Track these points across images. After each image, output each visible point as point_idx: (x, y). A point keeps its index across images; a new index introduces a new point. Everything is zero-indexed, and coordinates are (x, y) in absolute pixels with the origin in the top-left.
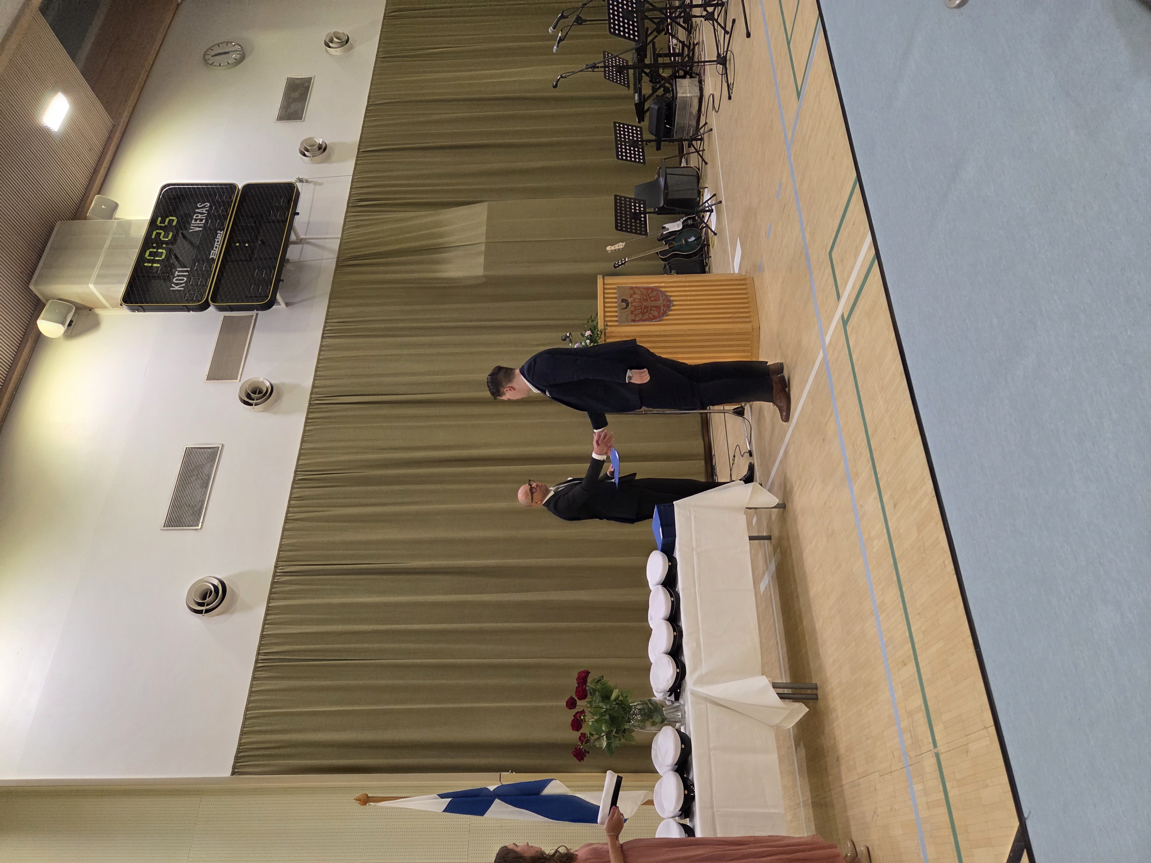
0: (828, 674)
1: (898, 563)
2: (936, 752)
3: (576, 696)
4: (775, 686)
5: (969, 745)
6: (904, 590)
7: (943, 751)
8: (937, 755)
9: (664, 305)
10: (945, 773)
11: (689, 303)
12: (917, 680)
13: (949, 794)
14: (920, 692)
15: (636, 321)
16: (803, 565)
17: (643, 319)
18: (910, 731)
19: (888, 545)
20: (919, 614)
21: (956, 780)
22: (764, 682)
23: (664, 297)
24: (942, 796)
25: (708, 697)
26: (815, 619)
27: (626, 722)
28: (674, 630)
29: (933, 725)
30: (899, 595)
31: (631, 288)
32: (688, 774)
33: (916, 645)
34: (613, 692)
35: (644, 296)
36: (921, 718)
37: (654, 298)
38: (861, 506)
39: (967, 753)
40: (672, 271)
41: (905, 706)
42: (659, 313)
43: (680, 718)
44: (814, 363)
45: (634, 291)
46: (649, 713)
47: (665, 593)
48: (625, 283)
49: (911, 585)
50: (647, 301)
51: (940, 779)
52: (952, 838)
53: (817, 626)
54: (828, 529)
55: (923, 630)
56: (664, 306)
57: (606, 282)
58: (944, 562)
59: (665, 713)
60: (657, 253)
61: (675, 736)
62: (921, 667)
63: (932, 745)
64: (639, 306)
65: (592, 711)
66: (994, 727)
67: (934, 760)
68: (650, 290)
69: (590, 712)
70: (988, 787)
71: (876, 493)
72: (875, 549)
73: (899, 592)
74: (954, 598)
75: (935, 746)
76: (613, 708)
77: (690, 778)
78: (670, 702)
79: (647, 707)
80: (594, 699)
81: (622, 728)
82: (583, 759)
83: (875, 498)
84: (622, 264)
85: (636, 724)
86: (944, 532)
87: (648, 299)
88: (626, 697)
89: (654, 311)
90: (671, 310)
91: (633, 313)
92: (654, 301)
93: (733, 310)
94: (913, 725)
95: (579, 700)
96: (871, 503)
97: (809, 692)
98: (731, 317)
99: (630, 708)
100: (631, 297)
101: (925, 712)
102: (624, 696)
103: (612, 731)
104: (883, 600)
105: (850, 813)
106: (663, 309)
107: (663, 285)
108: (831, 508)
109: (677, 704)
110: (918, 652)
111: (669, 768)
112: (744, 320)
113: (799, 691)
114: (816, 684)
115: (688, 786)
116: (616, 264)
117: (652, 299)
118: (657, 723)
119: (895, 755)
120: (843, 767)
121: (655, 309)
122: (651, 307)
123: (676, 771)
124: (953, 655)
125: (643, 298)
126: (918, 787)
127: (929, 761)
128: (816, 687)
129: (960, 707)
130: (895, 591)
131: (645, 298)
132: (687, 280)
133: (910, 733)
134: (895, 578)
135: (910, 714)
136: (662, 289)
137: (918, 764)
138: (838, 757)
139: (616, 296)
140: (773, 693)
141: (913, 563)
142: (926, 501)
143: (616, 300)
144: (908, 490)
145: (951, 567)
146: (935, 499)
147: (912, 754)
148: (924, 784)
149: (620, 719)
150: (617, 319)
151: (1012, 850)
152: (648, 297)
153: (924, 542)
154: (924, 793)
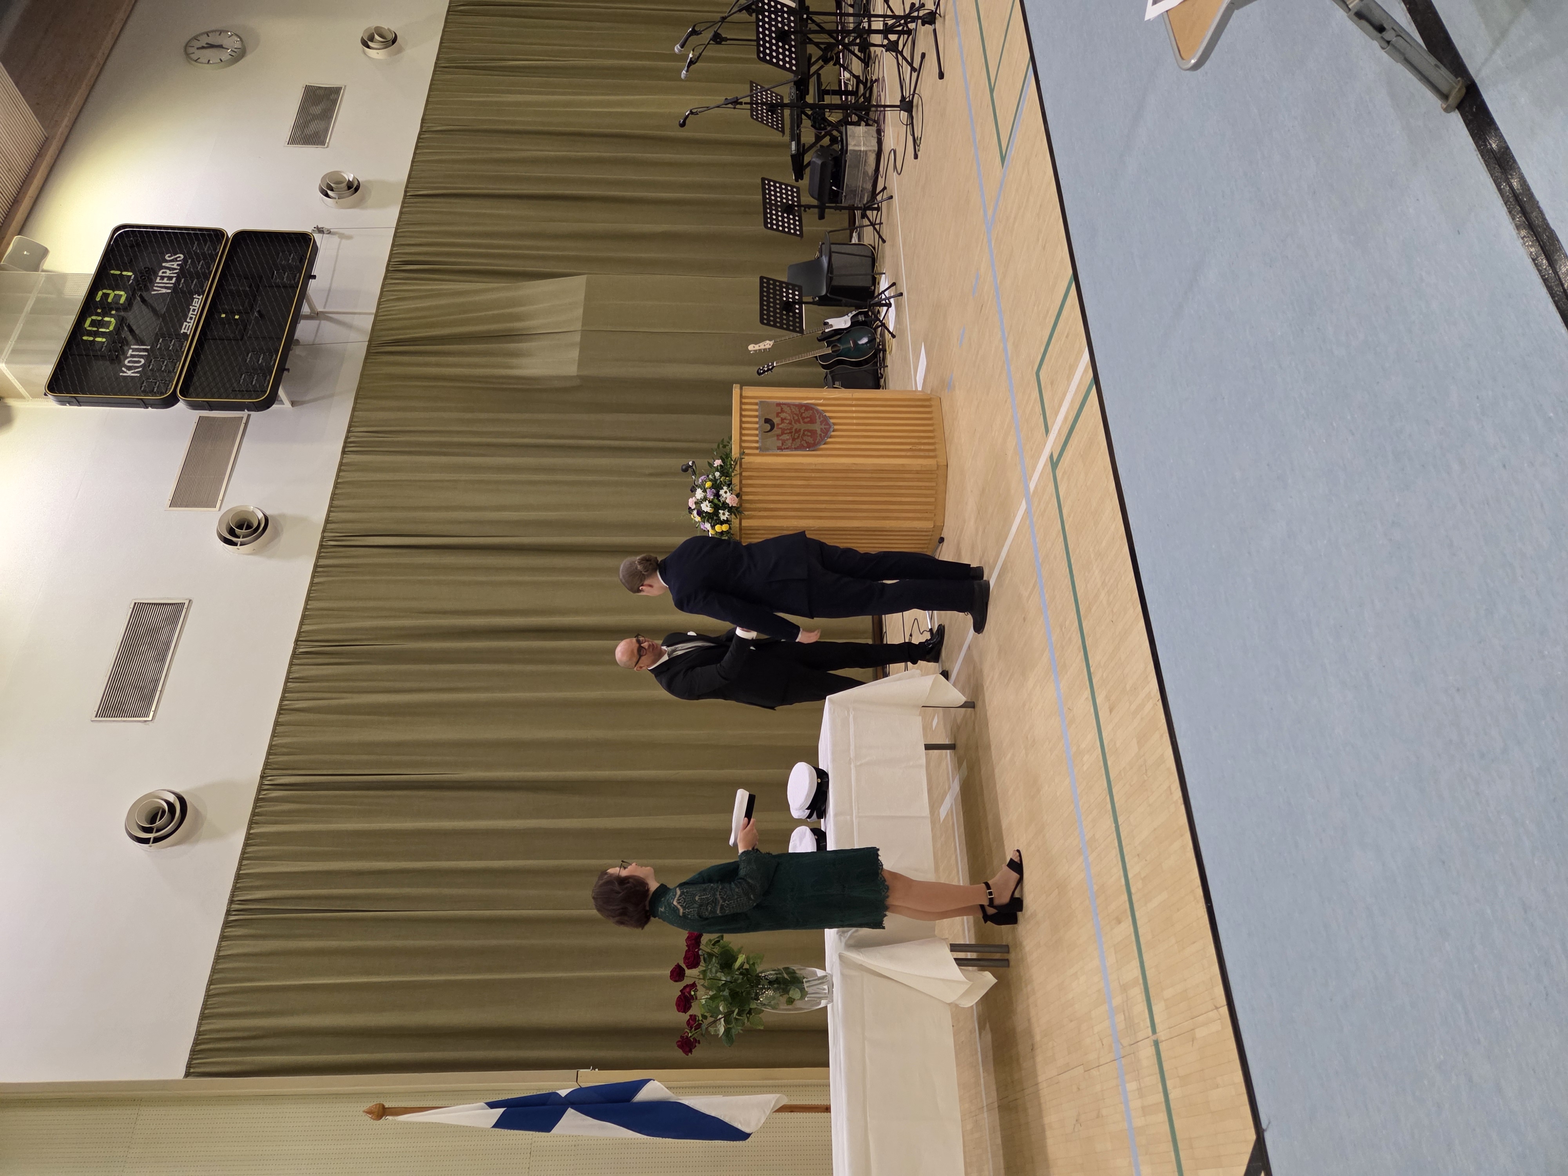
0: (1022, 933)
1: (1113, 788)
2: (1156, 1039)
3: (684, 963)
4: (954, 948)
5: (1197, 1030)
6: (1120, 824)
7: (1163, 1039)
8: (1156, 1044)
9: (821, 429)
10: (1165, 1069)
11: (855, 427)
12: (1134, 943)
13: (1170, 1096)
14: (1138, 959)
15: (784, 449)
16: (995, 784)
17: (793, 447)
18: (1124, 1011)
19: (1102, 765)
20: (1138, 855)
21: (1178, 1077)
23: (822, 419)
24: (1160, 1097)
25: (864, 965)
27: (752, 998)
29: (1152, 1005)
30: (1114, 829)
31: (778, 405)
33: (1133, 896)
34: (736, 958)
35: (794, 416)
36: (1137, 992)
37: (809, 419)
38: (1069, 709)
39: (1193, 1040)
40: (835, 382)
41: (1119, 979)
42: (814, 440)
43: (825, 993)
44: (1015, 516)
45: (782, 409)
46: (782, 985)
48: (770, 398)
49: (1129, 817)
50: (800, 423)
51: (1158, 1077)
52: (1173, 1154)
54: (1027, 738)
55: (1142, 877)
56: (821, 431)
57: (743, 395)
58: (1170, 787)
59: (805, 985)
60: (816, 357)
62: (1139, 927)
63: (1150, 1029)
64: (788, 429)
65: (706, 984)
66: (1227, 1008)
67: (1151, 1051)
68: (804, 408)
69: (703, 985)
70: (1218, 1088)
71: (1087, 693)
72: (1085, 768)
73: (1114, 825)
74: (1182, 836)
75: (1154, 1031)
76: (736, 980)
79: (781, 977)
80: (709, 967)
81: (747, 1007)
82: (690, 1051)
83: (1087, 699)
84: (769, 370)
85: (766, 1000)
86: (1171, 749)
87: (801, 420)
88: (755, 964)
89: (808, 436)
90: (831, 437)
91: (780, 438)
92: (808, 423)
93: (913, 441)
94: (1127, 1004)
95: (689, 968)
96: (1082, 705)
97: (997, 956)
98: (911, 450)
99: (759, 979)
100: (778, 415)
101: (1142, 986)
102: (752, 963)
103: (733, 1012)
104: (1094, 835)
105: (1046, 1120)
106: (820, 435)
107: (821, 401)
108: (1031, 710)
109: (822, 972)
110: (1136, 905)
112: (927, 454)
113: (986, 955)
114: (1007, 946)
116: (761, 370)
117: (806, 420)
118: (794, 998)
119: (1104, 1043)
120: (1039, 1059)
121: (809, 434)
122: (805, 431)
124: (1178, 910)
125: (793, 418)
126: (1131, 1086)
127: (1146, 1052)
128: (1006, 949)
129: (1185, 980)
130: (1107, 822)
131: (796, 418)
132: (854, 397)
133: (1124, 1014)
134: (1109, 806)
135: (1124, 988)
136: (820, 408)
137: (1132, 1055)
138: (1033, 1045)
139: (757, 413)
140: (950, 956)
141: (1131, 786)
142: (1149, 706)
143: (757, 420)
144: (1128, 690)
145: (1178, 794)
146: (1160, 704)
147: (1126, 1042)
148: (1139, 1082)
149: (744, 994)
150: (756, 445)
151: (1247, 1173)
152: (800, 418)
153: (1145, 760)
154: (1139, 1094)
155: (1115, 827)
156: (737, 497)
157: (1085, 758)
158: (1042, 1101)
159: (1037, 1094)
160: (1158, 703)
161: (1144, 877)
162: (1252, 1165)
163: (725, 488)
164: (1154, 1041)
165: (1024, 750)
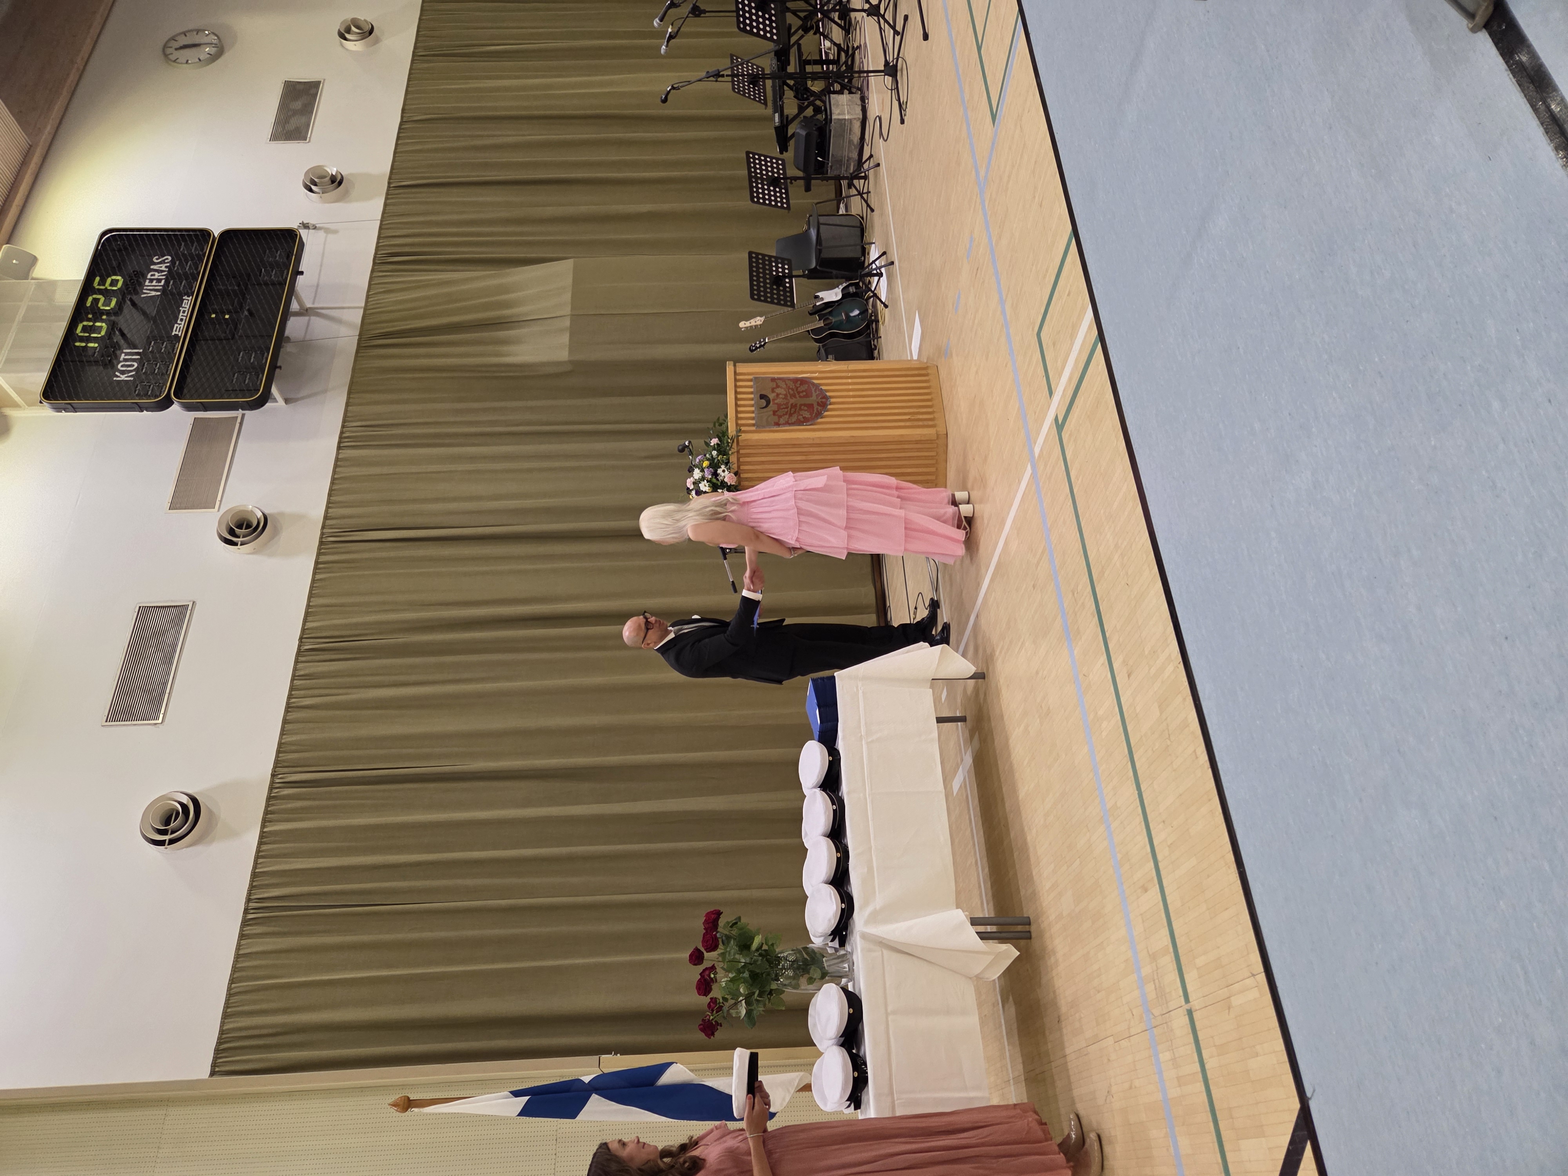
0: (1044, 905)
1: (1134, 753)
2: (1189, 1008)
3: (703, 946)
4: (974, 922)
5: (1232, 998)
6: (1142, 790)
7: (1197, 1008)
8: (1190, 1013)
9: (818, 402)
10: (1200, 1038)
11: (852, 400)
12: (1163, 911)
13: (1206, 1065)
14: (1167, 928)
15: (781, 424)
16: (1009, 755)
17: (790, 422)
18: (1154, 980)
19: (1121, 729)
20: (1164, 822)
21: (1215, 1046)
22: (960, 916)
23: (818, 392)
24: (1197, 1067)
25: (884, 941)
26: (1026, 829)
27: (773, 979)
28: (838, 851)
29: (1184, 973)
30: (1137, 796)
31: (773, 380)
32: (859, 1049)
33: (1160, 864)
34: (753, 939)
35: (790, 390)
36: (1168, 961)
37: (805, 393)
38: (1084, 675)
39: (1229, 1008)
40: (829, 356)
41: (1147, 948)
42: (811, 414)
43: (846, 972)
44: (1019, 482)
45: (777, 384)
46: (802, 966)
47: (824, 799)
48: (764, 373)
49: (1152, 783)
50: (795, 397)
51: (1193, 1045)
52: (1211, 1125)
53: (1029, 838)
54: (1041, 706)
55: (1169, 844)
56: (818, 404)
57: (737, 372)
58: (1195, 751)
59: (825, 965)
60: (808, 331)
61: (840, 998)
62: (1166, 893)
63: (1182, 999)
64: (785, 404)
65: (725, 967)
66: (1263, 974)
67: (1186, 1019)
68: (799, 382)
69: (722, 968)
70: (1257, 1056)
71: (1104, 660)
72: (1104, 734)
73: (1137, 792)
74: (1210, 800)
75: (1187, 1000)
76: (756, 961)
77: (862, 1053)
78: (833, 949)
79: (801, 959)
80: (728, 950)
81: (768, 989)
82: (713, 1034)
83: (1103, 664)
84: (761, 346)
85: (787, 982)
86: (1194, 710)
87: (797, 396)
88: (773, 945)
89: (805, 410)
90: (827, 411)
91: (776, 414)
92: (804, 397)
93: (911, 410)
94: (1157, 973)
95: (707, 952)
96: (1099, 671)
97: (1019, 928)
98: (909, 420)
99: (779, 959)
100: (773, 391)
101: (1173, 954)
102: (770, 943)
103: (754, 993)
104: (1116, 802)
105: (1076, 1093)
106: (817, 409)
107: (817, 375)
108: (1045, 678)
109: (842, 952)
110: (1163, 873)
111: (833, 1041)
112: (926, 423)
113: (1006, 928)
114: (1029, 918)
115: (858, 1064)
116: (753, 347)
117: (801, 394)
118: (815, 979)
119: (1134, 1013)
120: (1066, 1031)
121: (806, 408)
122: (801, 405)
123: (842, 1045)
124: (1209, 876)
125: (789, 392)
126: (1165, 1056)
127: (1180, 1021)
128: (1028, 922)
129: (1219, 947)
130: (1130, 789)
131: (792, 392)
132: (849, 368)
133: (1154, 983)
134: (1131, 774)
135: (1153, 957)
136: (816, 382)
137: (1165, 1025)
138: (1059, 1017)
139: (752, 390)
140: (971, 932)
141: (1154, 752)
142: (1170, 668)
143: (752, 396)
144: (1146, 653)
145: (1204, 757)
146: (1181, 666)
147: (1156, 1012)
148: (1173, 1052)
149: (764, 976)
150: (753, 422)
151: (1292, 1142)
152: (796, 392)
153: (1167, 724)
154: (1173, 1064)
155: (1138, 794)
156: (736, 476)
157: (1104, 725)
158: (1071, 1073)
159: (1065, 1067)
161: (1171, 844)
162: (1296, 1134)
163: (723, 467)
164: (1188, 1010)
165: (1038, 720)
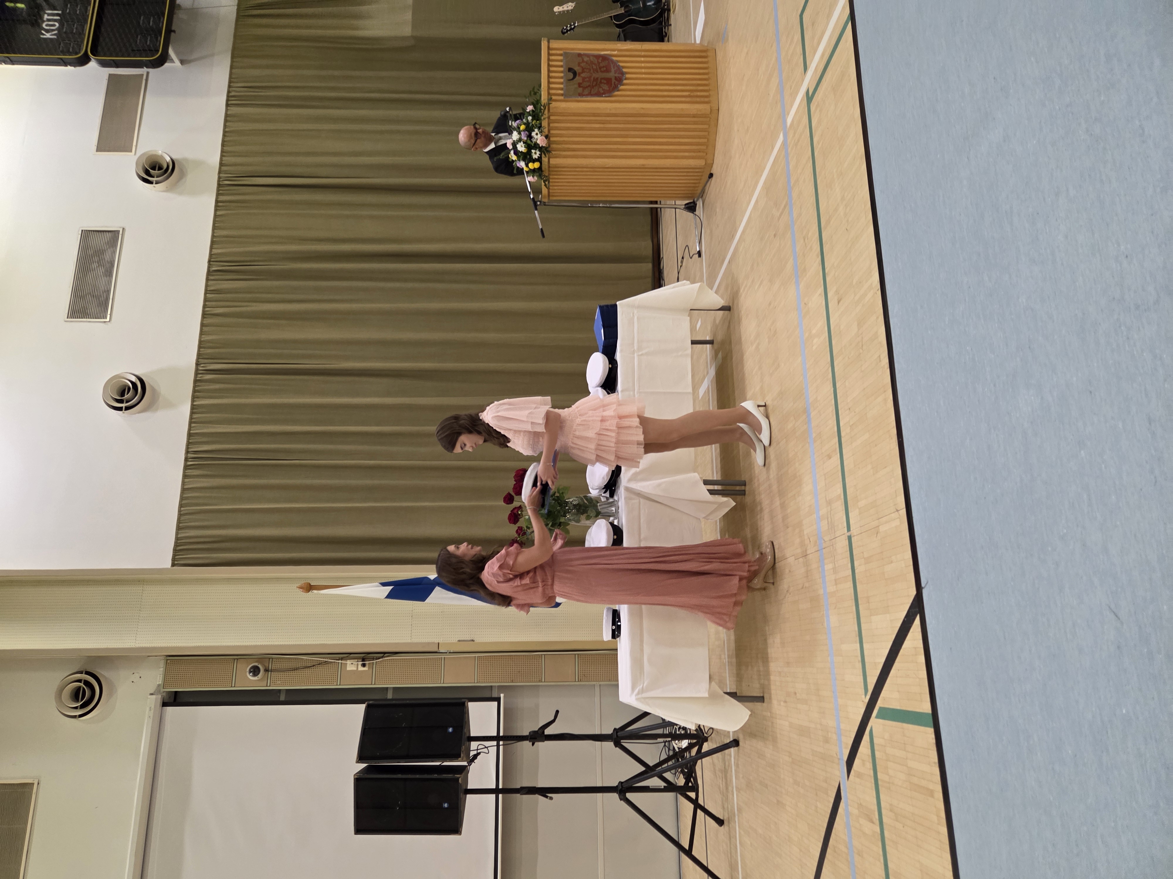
0: (757, 472)
1: (834, 360)
2: (849, 535)
3: (513, 491)
4: (706, 482)
5: (881, 527)
6: (837, 387)
7: (855, 534)
8: (850, 538)
9: (616, 77)
10: (854, 554)
11: (644, 76)
12: (840, 472)
13: (856, 571)
14: (841, 483)
15: (584, 95)
16: (743, 367)
17: (591, 94)
18: (828, 518)
19: (828, 343)
20: (849, 409)
21: (864, 558)
22: (696, 478)
23: (616, 68)
24: (850, 572)
25: (641, 493)
27: (561, 516)
29: (850, 513)
30: (832, 392)
31: (579, 55)
33: (842, 439)
35: (594, 65)
36: (839, 505)
37: (605, 69)
38: (805, 304)
39: (877, 533)
41: (826, 496)
42: (609, 88)
43: (613, 513)
44: (772, 149)
45: (583, 59)
46: (583, 508)
48: (573, 49)
49: (845, 381)
50: (598, 72)
51: (849, 559)
52: (854, 607)
54: (770, 329)
55: (851, 424)
56: (616, 79)
57: (551, 46)
59: (599, 508)
60: (611, 17)
61: (608, 529)
62: (844, 459)
63: (846, 529)
64: (589, 78)
66: (905, 510)
67: (846, 542)
68: (601, 59)
70: (892, 563)
71: (821, 290)
72: (814, 348)
73: (833, 389)
74: (885, 392)
75: (849, 529)
78: (605, 498)
79: (582, 503)
81: (558, 521)
83: (820, 294)
84: (571, 29)
85: (572, 518)
86: (884, 325)
87: (599, 70)
88: (563, 493)
89: (605, 84)
90: (623, 85)
91: (581, 85)
92: (604, 72)
93: (691, 88)
94: (831, 513)
95: (516, 495)
96: (817, 300)
97: (738, 488)
98: (689, 96)
99: (566, 503)
100: (579, 65)
101: (843, 500)
102: (561, 492)
104: (816, 397)
106: (615, 82)
107: (616, 53)
108: (775, 308)
109: (611, 500)
110: (844, 445)
112: (702, 99)
113: (728, 487)
114: (745, 481)
116: (565, 29)
117: (602, 69)
118: (591, 517)
119: (811, 540)
121: (605, 82)
122: (602, 79)
124: (876, 445)
125: (592, 67)
126: (828, 567)
127: (842, 544)
128: (744, 484)
129: (876, 494)
130: (828, 388)
131: (594, 67)
132: (643, 48)
133: (828, 520)
134: (830, 375)
135: (829, 503)
136: (614, 58)
137: (831, 546)
139: (561, 63)
140: (704, 489)
141: (849, 358)
142: (871, 295)
143: (562, 69)
144: (854, 284)
145: (886, 360)
146: (879, 294)
147: (827, 538)
148: (835, 564)
149: (556, 513)
150: (561, 92)
151: (907, 616)
152: (598, 67)
153: (862, 338)
154: (834, 571)
155: (834, 390)
156: (546, 138)
157: (815, 341)
160: (877, 292)
161: (852, 425)
162: (910, 611)
163: (536, 130)
164: (848, 536)
165: (767, 340)
